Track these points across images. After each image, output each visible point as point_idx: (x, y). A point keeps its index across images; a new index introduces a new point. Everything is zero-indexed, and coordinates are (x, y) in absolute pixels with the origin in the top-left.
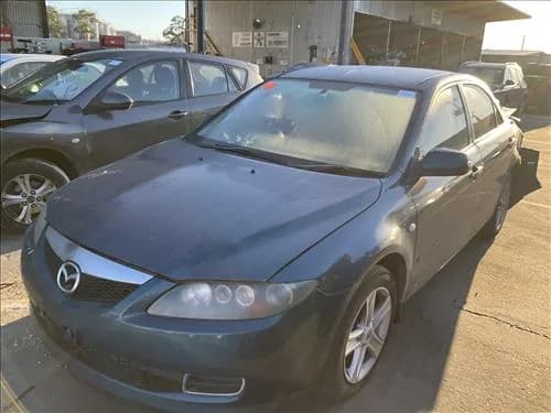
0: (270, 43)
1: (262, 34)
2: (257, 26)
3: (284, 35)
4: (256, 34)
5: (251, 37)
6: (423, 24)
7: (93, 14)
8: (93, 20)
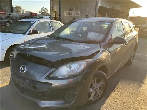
0: (74, 14)
1: (72, 12)
2: (71, 10)
3: (79, 12)
4: (70, 12)
5: (69, 13)
6: (115, 9)
7: (20, 7)
8: (20, 9)
